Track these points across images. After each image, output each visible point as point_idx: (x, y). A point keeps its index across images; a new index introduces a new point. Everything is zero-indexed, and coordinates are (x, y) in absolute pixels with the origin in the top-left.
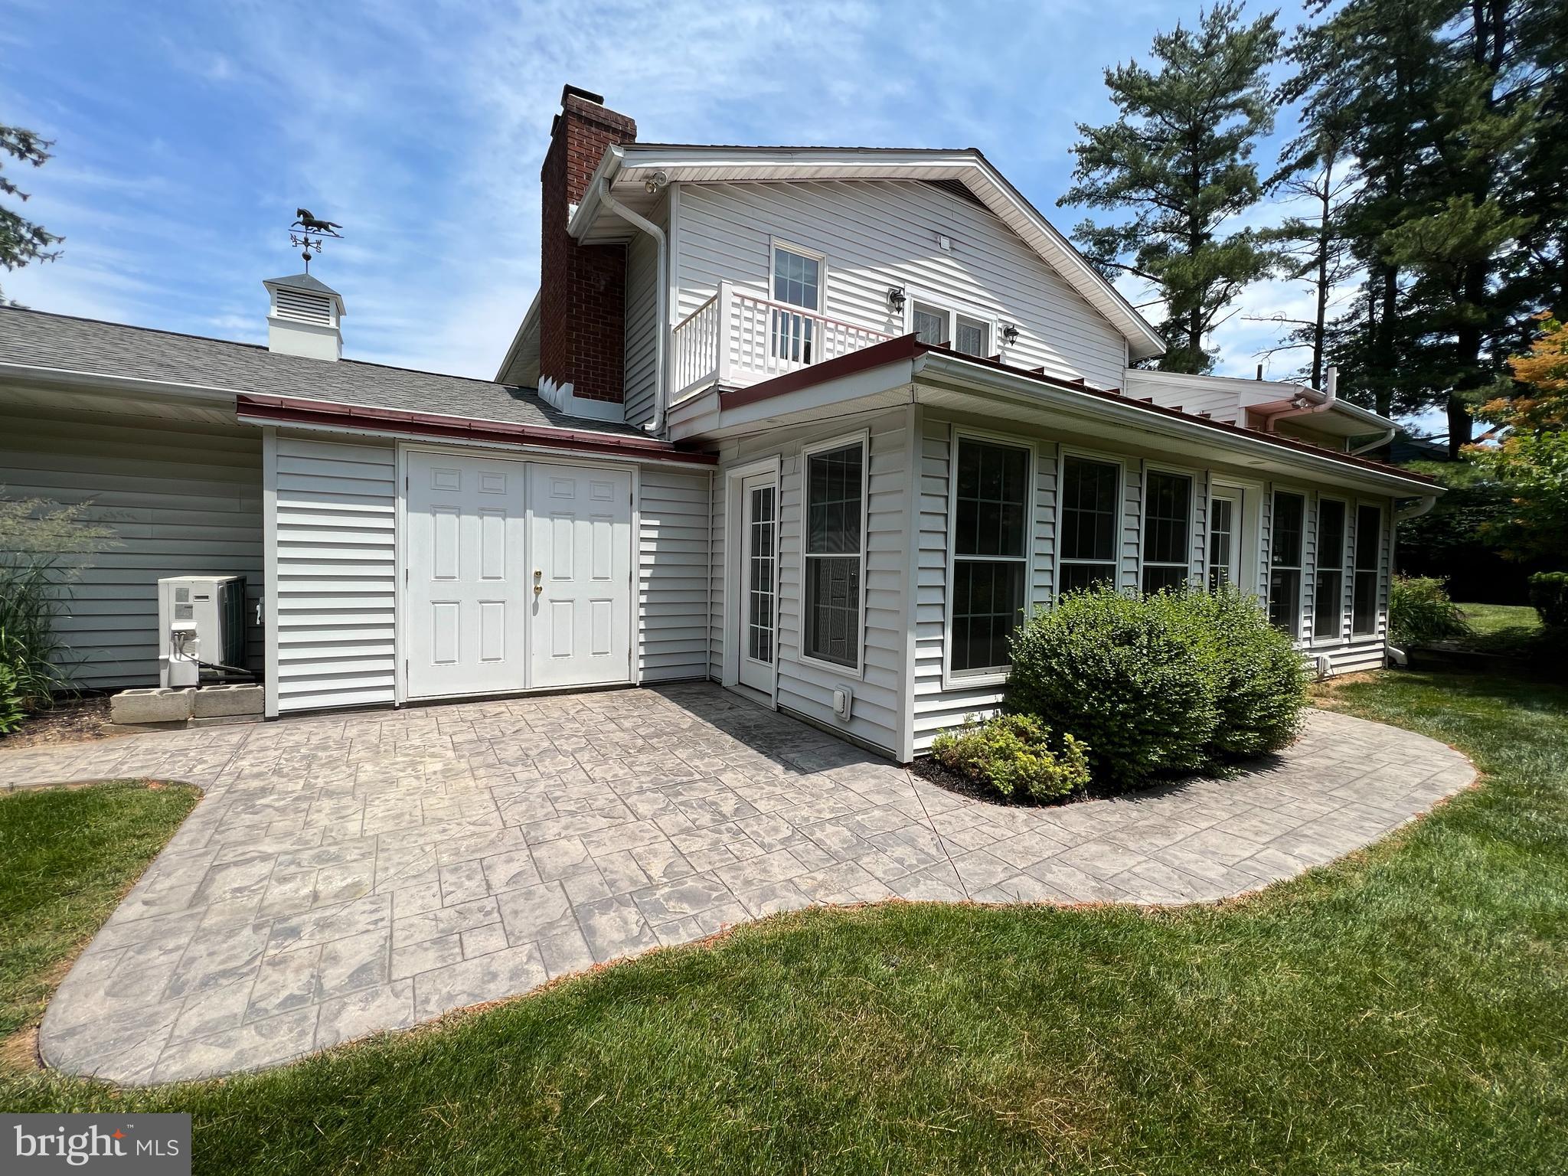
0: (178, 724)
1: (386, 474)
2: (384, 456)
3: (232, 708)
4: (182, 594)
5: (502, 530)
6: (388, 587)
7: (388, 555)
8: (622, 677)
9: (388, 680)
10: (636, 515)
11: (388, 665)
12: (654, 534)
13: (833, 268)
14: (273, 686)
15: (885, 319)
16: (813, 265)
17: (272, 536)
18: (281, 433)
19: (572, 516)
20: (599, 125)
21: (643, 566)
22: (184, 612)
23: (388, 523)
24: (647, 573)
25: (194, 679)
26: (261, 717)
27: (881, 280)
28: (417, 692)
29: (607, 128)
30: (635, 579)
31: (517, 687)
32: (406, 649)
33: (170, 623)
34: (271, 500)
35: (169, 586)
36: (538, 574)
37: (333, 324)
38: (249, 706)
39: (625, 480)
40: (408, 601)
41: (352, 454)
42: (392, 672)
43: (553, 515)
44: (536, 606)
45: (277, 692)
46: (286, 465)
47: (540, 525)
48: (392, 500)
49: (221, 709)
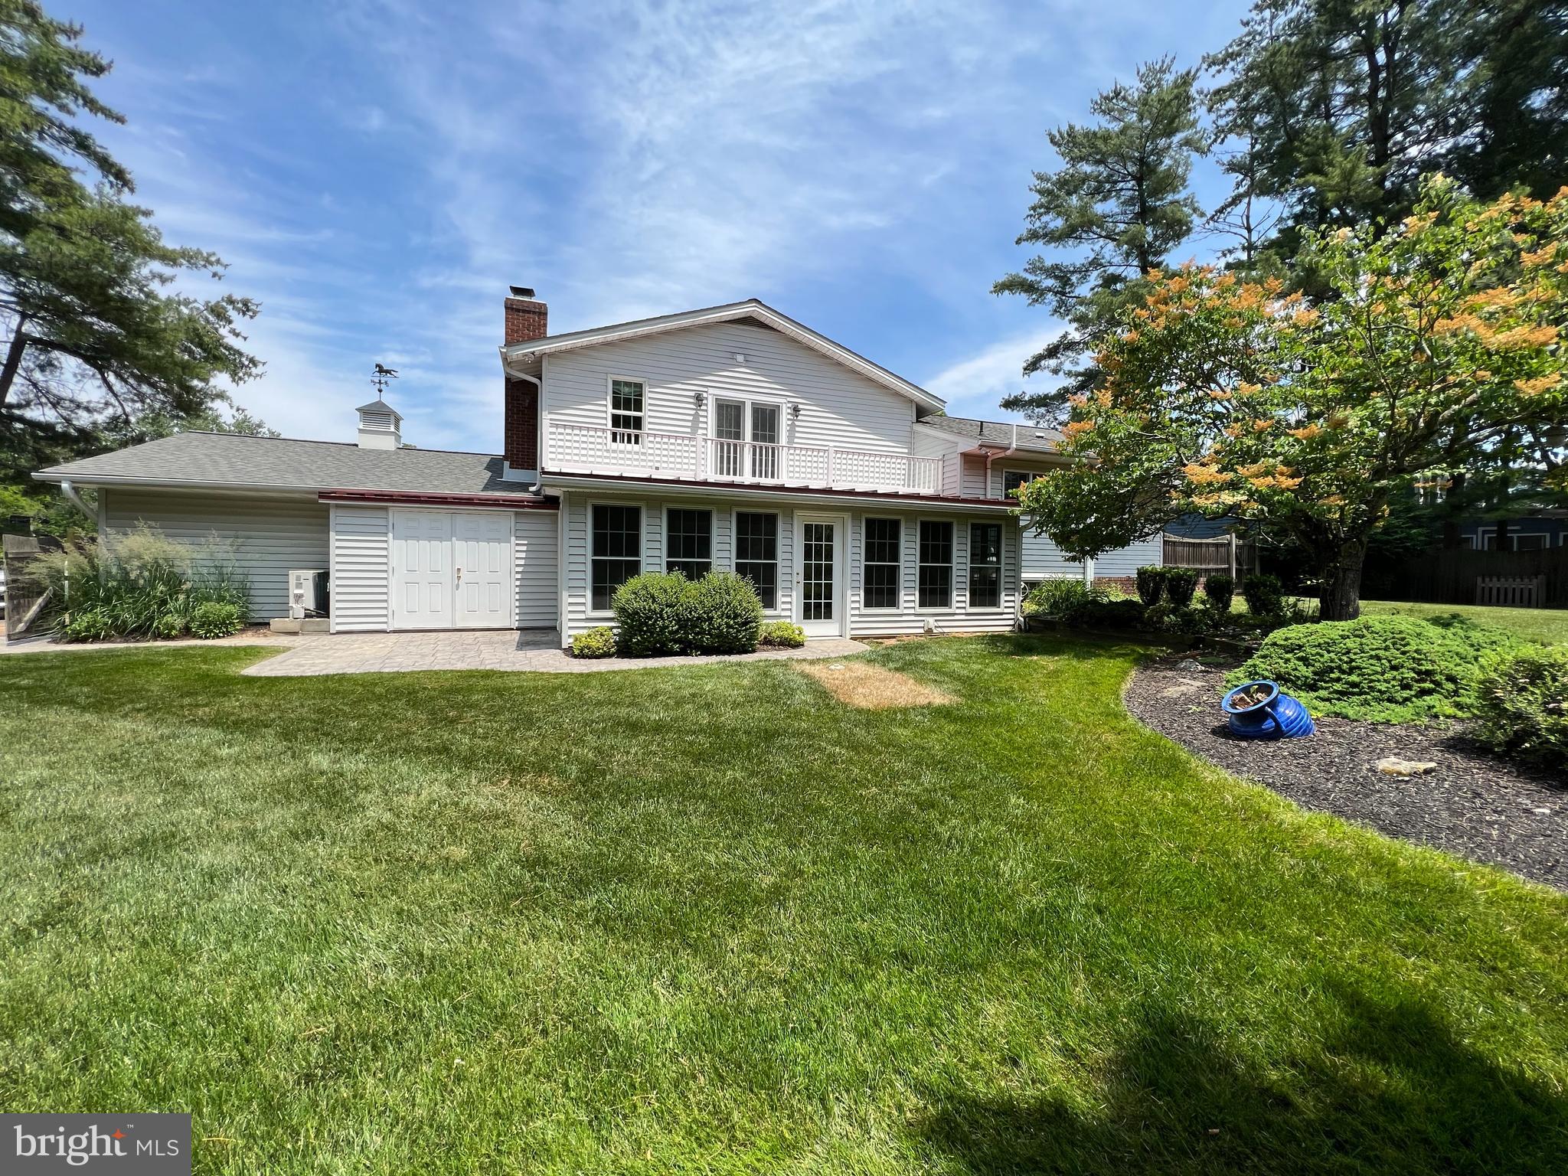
0: (295, 633)
1: (382, 522)
2: (381, 514)
3: (317, 628)
4: (298, 578)
5: (441, 548)
6: (384, 575)
7: (384, 560)
8: (507, 625)
9: (384, 619)
10: (513, 538)
11: (384, 612)
12: (525, 548)
13: (651, 386)
14: (333, 619)
15: (693, 412)
16: (639, 386)
17: (333, 551)
18: (337, 506)
19: (477, 540)
20: (524, 311)
21: (517, 565)
22: (299, 586)
23: (384, 545)
24: (520, 569)
25: (303, 616)
26: (327, 632)
27: (691, 388)
28: (397, 626)
29: (529, 312)
30: (513, 573)
31: (449, 626)
32: (393, 604)
33: (294, 591)
34: (332, 534)
35: (293, 575)
36: (459, 569)
37: (392, 429)
38: (323, 627)
39: (506, 520)
40: (393, 582)
41: (369, 513)
42: (386, 616)
43: (467, 540)
44: (458, 586)
45: (335, 622)
46: (340, 520)
47: (460, 545)
48: (386, 534)
49: (311, 628)
